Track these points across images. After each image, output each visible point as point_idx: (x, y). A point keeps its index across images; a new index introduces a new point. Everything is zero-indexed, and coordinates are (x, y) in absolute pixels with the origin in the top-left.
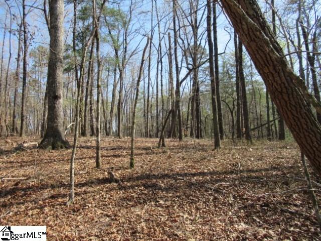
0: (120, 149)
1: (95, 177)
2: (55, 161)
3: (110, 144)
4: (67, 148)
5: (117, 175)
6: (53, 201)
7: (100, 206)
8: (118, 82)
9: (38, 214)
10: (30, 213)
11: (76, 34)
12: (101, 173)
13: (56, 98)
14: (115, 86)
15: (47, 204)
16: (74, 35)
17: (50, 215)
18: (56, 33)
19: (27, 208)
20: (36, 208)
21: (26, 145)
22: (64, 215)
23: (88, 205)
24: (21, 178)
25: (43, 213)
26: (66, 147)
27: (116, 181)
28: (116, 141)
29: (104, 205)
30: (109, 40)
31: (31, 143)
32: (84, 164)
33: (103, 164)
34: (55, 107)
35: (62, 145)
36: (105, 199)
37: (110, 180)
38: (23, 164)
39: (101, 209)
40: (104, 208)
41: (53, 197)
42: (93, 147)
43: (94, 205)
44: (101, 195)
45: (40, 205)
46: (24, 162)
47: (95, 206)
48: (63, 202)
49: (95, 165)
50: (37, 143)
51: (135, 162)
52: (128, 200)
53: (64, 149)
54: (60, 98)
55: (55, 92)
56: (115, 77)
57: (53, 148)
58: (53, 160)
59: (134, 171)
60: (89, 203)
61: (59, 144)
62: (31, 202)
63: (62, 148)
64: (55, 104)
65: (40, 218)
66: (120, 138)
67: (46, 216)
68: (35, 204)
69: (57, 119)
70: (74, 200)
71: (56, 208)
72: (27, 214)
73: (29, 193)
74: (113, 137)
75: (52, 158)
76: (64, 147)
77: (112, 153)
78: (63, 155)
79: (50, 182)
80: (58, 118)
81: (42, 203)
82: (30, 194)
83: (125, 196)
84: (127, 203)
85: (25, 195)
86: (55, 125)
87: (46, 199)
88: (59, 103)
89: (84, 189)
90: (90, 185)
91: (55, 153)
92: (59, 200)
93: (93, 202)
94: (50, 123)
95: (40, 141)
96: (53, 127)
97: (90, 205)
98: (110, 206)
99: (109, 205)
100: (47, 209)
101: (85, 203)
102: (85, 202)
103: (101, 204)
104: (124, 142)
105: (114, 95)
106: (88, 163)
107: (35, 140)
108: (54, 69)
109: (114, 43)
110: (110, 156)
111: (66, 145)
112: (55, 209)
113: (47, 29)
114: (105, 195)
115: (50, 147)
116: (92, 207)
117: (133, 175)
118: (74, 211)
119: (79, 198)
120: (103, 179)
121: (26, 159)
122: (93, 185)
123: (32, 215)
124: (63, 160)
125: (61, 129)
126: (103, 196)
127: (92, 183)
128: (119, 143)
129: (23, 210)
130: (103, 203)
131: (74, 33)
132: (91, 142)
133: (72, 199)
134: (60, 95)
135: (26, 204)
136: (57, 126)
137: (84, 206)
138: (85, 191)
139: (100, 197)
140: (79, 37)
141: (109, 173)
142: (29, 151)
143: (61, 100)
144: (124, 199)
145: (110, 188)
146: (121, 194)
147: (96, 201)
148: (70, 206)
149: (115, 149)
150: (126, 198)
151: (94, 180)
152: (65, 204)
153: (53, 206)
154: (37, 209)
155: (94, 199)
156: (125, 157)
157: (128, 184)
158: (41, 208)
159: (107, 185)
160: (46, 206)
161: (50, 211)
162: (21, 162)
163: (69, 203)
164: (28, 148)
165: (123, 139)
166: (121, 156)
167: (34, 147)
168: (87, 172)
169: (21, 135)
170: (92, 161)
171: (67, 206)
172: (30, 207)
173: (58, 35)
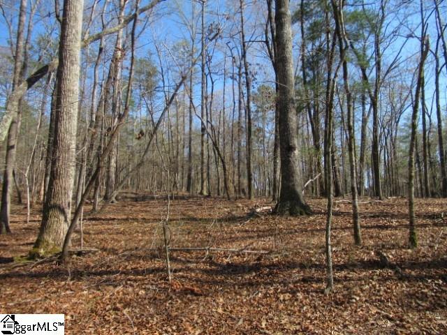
0: (385, 216)
1: (356, 258)
2: (296, 231)
3: (367, 209)
4: (309, 215)
5: (391, 256)
6: (306, 285)
7: (373, 302)
8: (368, 116)
9: (290, 300)
10: (281, 297)
11: (306, 60)
12: (365, 252)
13: (291, 149)
14: (364, 121)
15: (299, 289)
16: (303, 62)
17: (306, 304)
18: (284, 66)
19: (276, 289)
20: (287, 292)
21: (258, 210)
22: (324, 307)
23: (355, 297)
24: (262, 252)
25: (297, 300)
26: (307, 214)
27: (392, 267)
28: (376, 204)
29: (380, 301)
30: (353, 57)
31: (265, 208)
32: (335, 237)
33: (364, 239)
34: (289, 161)
35: (302, 210)
36: (379, 291)
37: (382, 263)
38: (261, 234)
39: (376, 306)
40: (380, 305)
41: (304, 280)
42: (342, 213)
43: (364, 299)
44: (370, 285)
45: (291, 289)
46: (260, 231)
47: (366, 301)
48: (319, 288)
49: (352, 240)
50: (270, 207)
51: (417, 237)
52: (417, 297)
53: (304, 216)
54: (295, 150)
55: (288, 143)
56: (364, 109)
57: (292, 214)
58: (293, 231)
59: (418, 252)
60: (356, 295)
61: (298, 209)
62: (280, 284)
63: (301, 214)
64: (289, 157)
65: (295, 306)
66: (380, 199)
67: (301, 304)
68: (285, 287)
69: (293, 177)
70: (333, 288)
71: (312, 296)
72: (278, 298)
73: (275, 271)
74: (369, 199)
75: (292, 227)
76: (304, 213)
77: (374, 223)
78: (305, 223)
79: (298, 260)
80: (294, 175)
81: (292, 286)
82: (277, 273)
83: (411, 290)
84: (416, 303)
85: (270, 273)
86: (291, 184)
87: (296, 282)
88: (294, 156)
89: (343, 273)
90: (351, 268)
91: (295, 221)
92: (313, 285)
93: (362, 295)
94: (285, 182)
95: (274, 205)
96: (289, 187)
97: (358, 298)
98: (390, 304)
99: (388, 301)
100: (300, 296)
101: (350, 294)
102: (350, 292)
103: (374, 298)
104: (388, 205)
105: (363, 136)
106: (340, 236)
107: (267, 204)
108: (285, 112)
109: (359, 60)
110: (372, 227)
111: (306, 211)
112: (310, 297)
113: (271, 63)
114: (377, 286)
115: (287, 212)
116: (361, 300)
117: (418, 259)
118: (336, 303)
119: (340, 286)
120: (369, 261)
121: (262, 228)
122: (355, 269)
123: (284, 300)
124: (306, 231)
125: (298, 189)
126: (374, 286)
127: (354, 265)
128: (381, 208)
129: (272, 292)
130: (377, 297)
131: (303, 60)
132: (338, 206)
133: (331, 286)
134: (294, 145)
135: (274, 285)
136: (294, 185)
137: (349, 299)
138: (346, 277)
139: (370, 288)
140: (310, 64)
141: (378, 253)
142: (263, 217)
143: (296, 152)
144: (410, 296)
145: (383, 276)
146: (404, 287)
147: (365, 293)
148: (330, 295)
149: (378, 216)
150: (414, 295)
151: (356, 262)
152: (322, 292)
153: (308, 293)
154: (288, 294)
155: (362, 291)
156: (396, 229)
157: (413, 273)
158: (294, 293)
159: (378, 272)
160: (299, 291)
161: (306, 298)
162: (257, 231)
163: (327, 291)
164: (262, 213)
165: (386, 201)
166: (390, 226)
167: (268, 213)
168: (343, 249)
169: (250, 198)
170: (346, 234)
171: (325, 295)
172: (279, 291)
173: (287, 68)
